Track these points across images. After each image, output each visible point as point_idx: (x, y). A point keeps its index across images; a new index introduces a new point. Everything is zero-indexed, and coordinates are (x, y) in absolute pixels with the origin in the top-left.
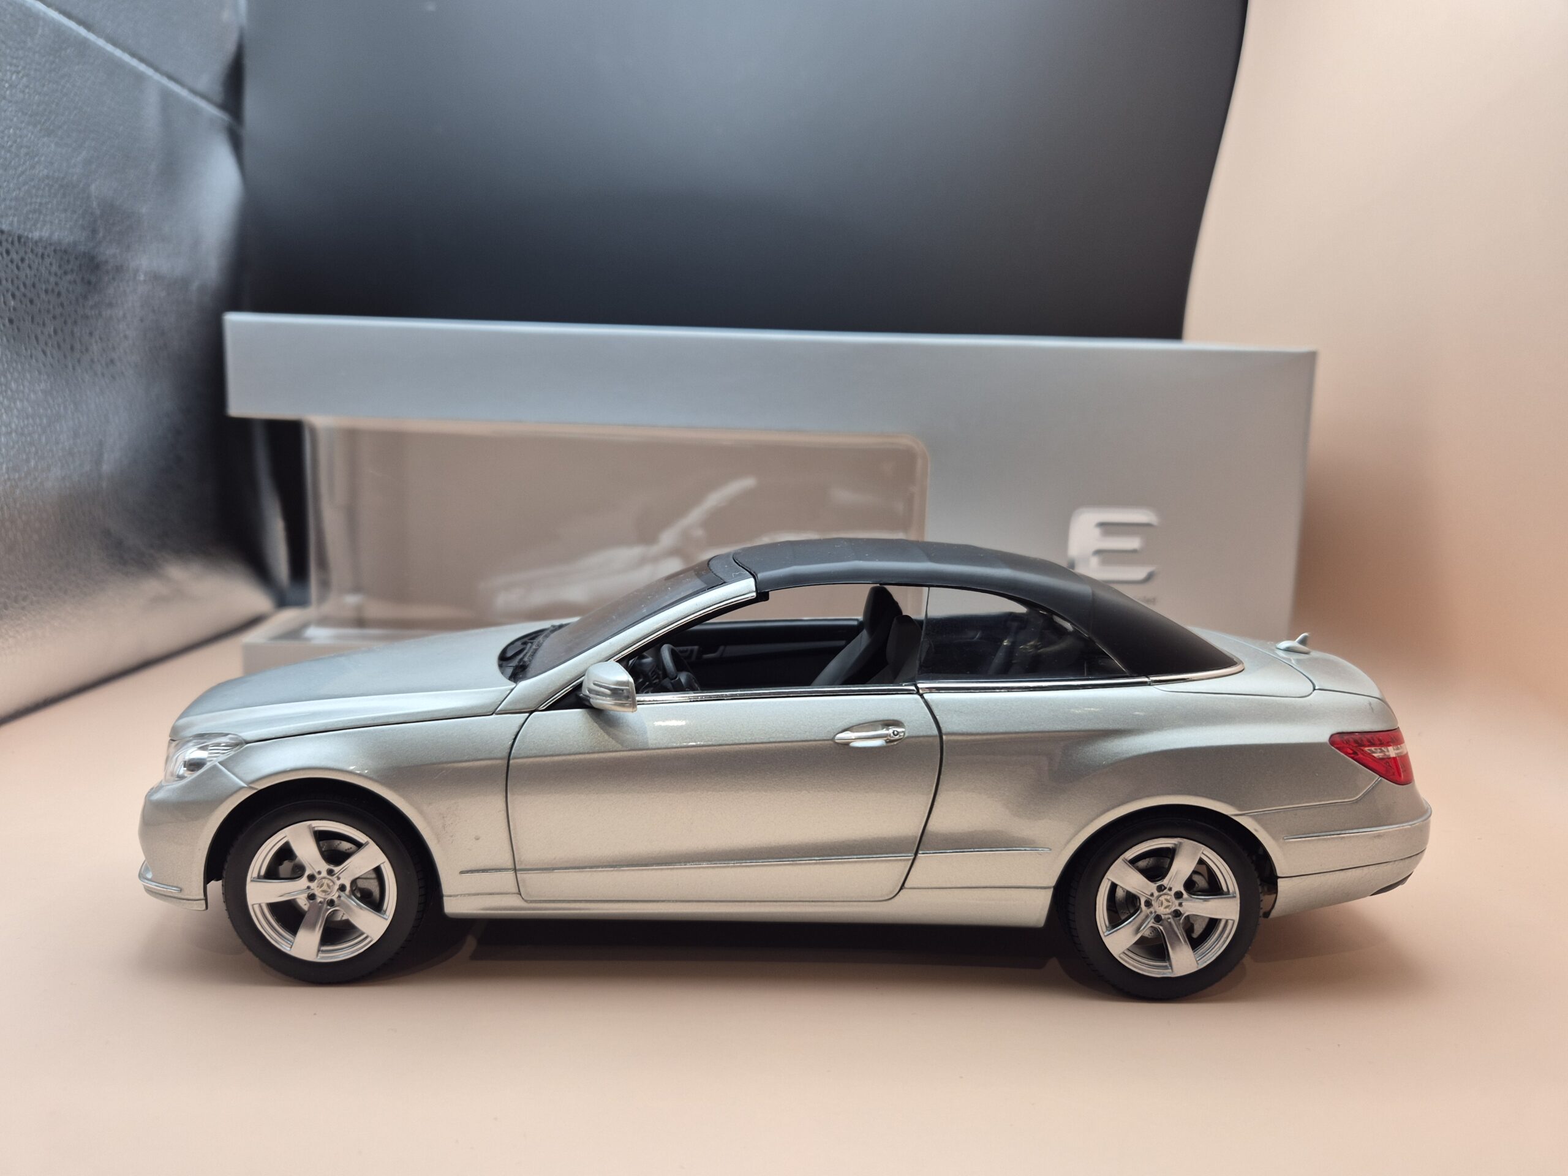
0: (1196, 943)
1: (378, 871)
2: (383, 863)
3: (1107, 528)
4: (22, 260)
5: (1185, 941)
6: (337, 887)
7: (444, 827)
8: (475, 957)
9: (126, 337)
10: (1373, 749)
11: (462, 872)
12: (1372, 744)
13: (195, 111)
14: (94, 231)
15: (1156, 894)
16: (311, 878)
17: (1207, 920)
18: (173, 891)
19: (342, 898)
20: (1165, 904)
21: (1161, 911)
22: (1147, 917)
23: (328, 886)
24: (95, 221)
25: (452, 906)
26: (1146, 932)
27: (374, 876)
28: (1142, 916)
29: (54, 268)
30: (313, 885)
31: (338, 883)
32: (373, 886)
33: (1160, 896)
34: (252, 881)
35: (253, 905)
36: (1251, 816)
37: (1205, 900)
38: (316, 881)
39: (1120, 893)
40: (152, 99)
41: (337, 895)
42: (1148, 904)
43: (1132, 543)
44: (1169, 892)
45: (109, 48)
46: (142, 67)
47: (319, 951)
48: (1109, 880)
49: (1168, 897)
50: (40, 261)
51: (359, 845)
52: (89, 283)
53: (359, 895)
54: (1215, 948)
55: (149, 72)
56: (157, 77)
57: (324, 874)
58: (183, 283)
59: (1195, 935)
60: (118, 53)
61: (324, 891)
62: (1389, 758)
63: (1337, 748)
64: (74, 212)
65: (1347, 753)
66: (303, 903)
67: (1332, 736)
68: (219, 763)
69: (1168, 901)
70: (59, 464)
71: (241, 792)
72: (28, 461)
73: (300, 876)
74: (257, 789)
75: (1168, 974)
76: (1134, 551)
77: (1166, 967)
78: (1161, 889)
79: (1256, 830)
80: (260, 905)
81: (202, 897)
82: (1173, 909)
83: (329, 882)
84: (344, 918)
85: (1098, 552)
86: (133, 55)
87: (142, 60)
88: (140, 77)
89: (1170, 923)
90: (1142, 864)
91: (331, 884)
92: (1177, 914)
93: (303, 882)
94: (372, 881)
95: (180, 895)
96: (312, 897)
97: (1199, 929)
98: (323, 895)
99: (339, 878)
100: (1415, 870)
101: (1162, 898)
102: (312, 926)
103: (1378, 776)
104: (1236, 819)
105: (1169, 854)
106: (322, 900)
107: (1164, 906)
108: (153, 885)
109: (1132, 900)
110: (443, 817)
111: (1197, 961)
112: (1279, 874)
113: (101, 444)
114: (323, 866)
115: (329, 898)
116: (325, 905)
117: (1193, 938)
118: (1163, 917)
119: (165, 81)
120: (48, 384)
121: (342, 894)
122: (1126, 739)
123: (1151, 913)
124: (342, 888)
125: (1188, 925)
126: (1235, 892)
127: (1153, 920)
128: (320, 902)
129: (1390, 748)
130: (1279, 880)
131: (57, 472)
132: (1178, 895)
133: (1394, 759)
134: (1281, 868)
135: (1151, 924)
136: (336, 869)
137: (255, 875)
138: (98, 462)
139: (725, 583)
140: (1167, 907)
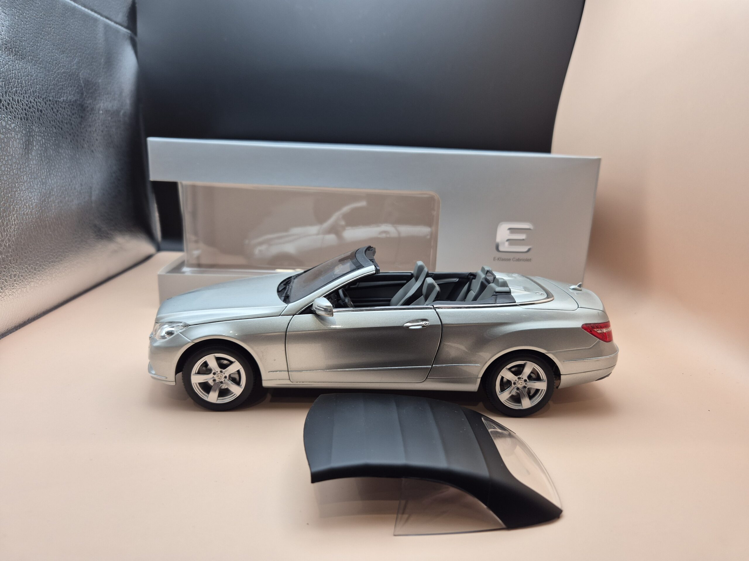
0: (531, 397)
1: (238, 371)
2: (241, 368)
3: (512, 230)
4: (58, 111)
5: (527, 397)
6: (224, 377)
7: (263, 356)
8: (272, 401)
9: (97, 140)
10: (598, 329)
11: (269, 372)
12: (597, 328)
13: (117, 31)
14: (82, 94)
15: (517, 380)
16: (214, 374)
17: (535, 390)
18: (164, 378)
19: (226, 381)
20: (521, 383)
21: (519, 386)
22: (514, 388)
23: (221, 377)
24: (82, 89)
25: (266, 384)
26: (514, 393)
27: (237, 373)
28: (512, 388)
29: (69, 113)
30: (215, 376)
31: (224, 375)
32: (237, 376)
33: (519, 381)
34: (193, 375)
35: (193, 384)
36: (552, 353)
37: (535, 382)
38: (216, 375)
39: (505, 380)
40: (101, 29)
41: (224, 380)
42: (515, 384)
43: (523, 236)
44: (522, 380)
45: (83, 8)
46: (96, 15)
47: (217, 399)
48: (501, 375)
49: (522, 381)
50: (64, 110)
51: (231, 363)
52: (82, 117)
53: (231, 379)
54: (537, 399)
55: (99, 16)
56: (102, 18)
57: (219, 372)
58: (117, 112)
59: (531, 395)
60: (86, 10)
61: (219, 378)
62: (604, 333)
63: (585, 329)
64: (75, 86)
65: (588, 331)
66: (211, 382)
67: (583, 325)
68: (180, 333)
69: (522, 383)
70: (76, 198)
71: (189, 343)
72: (65, 198)
73: (210, 373)
74: (194, 342)
75: (520, 408)
76: (523, 240)
77: (520, 406)
78: (519, 378)
79: (553, 358)
80: (196, 384)
81: (174, 380)
82: (523, 385)
83: (221, 375)
84: (225, 388)
85: (508, 240)
86: (92, 10)
87: (96, 12)
88: (96, 20)
89: (522, 390)
90: (513, 369)
91: (222, 376)
92: (525, 387)
93: (211, 375)
94: (236, 375)
95: (166, 380)
96: (214, 380)
97: (532, 392)
98: (219, 380)
99: (224, 374)
100: (613, 371)
101: (520, 382)
102: (215, 391)
103: (599, 339)
104: (547, 354)
105: (523, 366)
106: (218, 381)
107: (520, 384)
108: (155, 376)
109: (509, 383)
110: (263, 353)
111: (531, 404)
112: (561, 374)
113: (91, 188)
114: (219, 370)
115: (221, 381)
116: (220, 383)
117: (530, 396)
118: (520, 388)
119: (105, 19)
120: (70, 164)
121: (226, 379)
122: (508, 326)
123: (515, 387)
124: (225, 377)
125: (529, 390)
126: (545, 380)
127: (516, 389)
128: (218, 382)
129: (604, 329)
130: (561, 376)
131: (76, 202)
132: (525, 381)
133: (605, 333)
134: (562, 372)
135: (515, 391)
136: (223, 371)
137: (194, 373)
138: (90, 196)
139: (363, 267)
140: (521, 385)
